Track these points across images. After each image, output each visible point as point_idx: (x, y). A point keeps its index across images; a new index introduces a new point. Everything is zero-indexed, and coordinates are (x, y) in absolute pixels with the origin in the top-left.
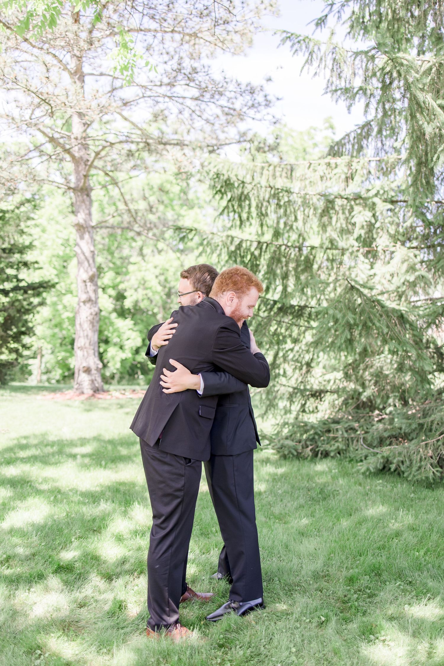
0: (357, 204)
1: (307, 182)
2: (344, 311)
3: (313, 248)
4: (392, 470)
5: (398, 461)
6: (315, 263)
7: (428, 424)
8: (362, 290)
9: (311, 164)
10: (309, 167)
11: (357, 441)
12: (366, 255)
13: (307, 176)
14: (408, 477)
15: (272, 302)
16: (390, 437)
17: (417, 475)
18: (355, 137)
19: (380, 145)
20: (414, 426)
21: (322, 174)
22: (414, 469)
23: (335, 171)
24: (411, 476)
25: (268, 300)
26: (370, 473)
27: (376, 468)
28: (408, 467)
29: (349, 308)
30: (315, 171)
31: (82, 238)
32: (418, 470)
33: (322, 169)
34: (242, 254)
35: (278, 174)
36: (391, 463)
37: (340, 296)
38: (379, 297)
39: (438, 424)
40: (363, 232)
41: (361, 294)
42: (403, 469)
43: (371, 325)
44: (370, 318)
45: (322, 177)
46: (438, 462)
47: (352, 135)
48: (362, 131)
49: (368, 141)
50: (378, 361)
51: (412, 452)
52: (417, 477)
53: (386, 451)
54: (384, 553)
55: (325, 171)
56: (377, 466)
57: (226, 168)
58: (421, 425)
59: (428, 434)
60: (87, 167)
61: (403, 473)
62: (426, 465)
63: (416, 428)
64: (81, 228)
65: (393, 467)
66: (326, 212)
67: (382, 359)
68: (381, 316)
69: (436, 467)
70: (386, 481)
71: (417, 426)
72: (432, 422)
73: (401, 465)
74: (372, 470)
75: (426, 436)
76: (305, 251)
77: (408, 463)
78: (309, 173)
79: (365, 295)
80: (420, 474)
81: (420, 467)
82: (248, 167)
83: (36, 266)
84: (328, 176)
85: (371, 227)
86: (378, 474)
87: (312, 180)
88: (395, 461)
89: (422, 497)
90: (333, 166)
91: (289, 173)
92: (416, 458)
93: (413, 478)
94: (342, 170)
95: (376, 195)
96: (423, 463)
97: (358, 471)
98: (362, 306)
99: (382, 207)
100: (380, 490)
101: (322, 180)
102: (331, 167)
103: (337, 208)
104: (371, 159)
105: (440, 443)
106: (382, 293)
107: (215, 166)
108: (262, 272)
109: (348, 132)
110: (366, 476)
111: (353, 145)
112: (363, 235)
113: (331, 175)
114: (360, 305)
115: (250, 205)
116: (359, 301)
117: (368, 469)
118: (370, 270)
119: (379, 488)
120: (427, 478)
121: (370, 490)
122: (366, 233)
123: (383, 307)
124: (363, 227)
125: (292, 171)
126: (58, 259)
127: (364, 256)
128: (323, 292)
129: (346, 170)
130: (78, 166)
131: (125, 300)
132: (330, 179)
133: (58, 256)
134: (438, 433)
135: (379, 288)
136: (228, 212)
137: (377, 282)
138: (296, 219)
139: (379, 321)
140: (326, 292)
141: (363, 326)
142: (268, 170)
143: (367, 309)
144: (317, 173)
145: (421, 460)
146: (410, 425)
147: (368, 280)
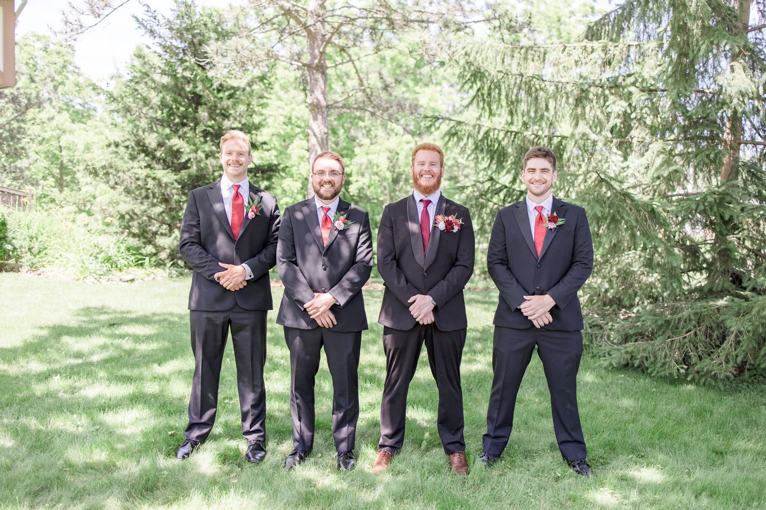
0: (612, 94)
1: (561, 67)
2: (592, 204)
3: (564, 138)
4: (636, 365)
5: (642, 357)
6: (565, 153)
7: (675, 321)
8: (612, 183)
9: (566, 47)
10: (564, 50)
11: (602, 337)
12: (620, 146)
13: (560, 61)
14: (651, 373)
15: (518, 193)
16: (635, 334)
17: (661, 371)
18: (615, 18)
19: (642, 26)
20: (659, 323)
21: (577, 59)
22: (659, 365)
23: (591, 56)
24: (655, 372)
25: (514, 190)
26: (613, 368)
27: (619, 363)
28: (652, 363)
29: (597, 201)
30: (569, 55)
31: (315, 119)
32: (662, 366)
33: (577, 54)
34: (490, 143)
35: (530, 57)
36: (636, 359)
37: (590, 188)
38: (631, 191)
39: (685, 322)
40: (618, 121)
41: (610, 187)
42: (646, 365)
43: (619, 218)
44: (619, 212)
45: (576, 62)
46: (684, 359)
47: (612, 16)
48: (623, 12)
49: (629, 22)
50: (626, 257)
51: (657, 348)
52: (660, 374)
53: (630, 346)
54: (620, 433)
55: (580, 56)
56: (620, 362)
57: (475, 50)
58: (668, 322)
59: (675, 331)
60: (324, 43)
61: (647, 369)
62: (671, 361)
63: (662, 325)
64: (315, 108)
65: (637, 363)
66: (579, 101)
67: (631, 255)
68: (631, 209)
69: (681, 364)
70: (629, 376)
71: (663, 322)
72: (680, 319)
73: (645, 360)
74: (615, 366)
75: (673, 333)
76: (555, 141)
77: (652, 359)
78: (564, 57)
79: (614, 189)
80: (664, 370)
81: (664, 364)
82: (498, 49)
83: (265, 146)
84: (584, 61)
85: (626, 117)
86: (621, 369)
87: (566, 64)
88: (639, 357)
89: (664, 391)
90: (589, 50)
91: (542, 56)
92: (661, 354)
93: (656, 375)
94: (598, 56)
95: (634, 84)
96: (667, 360)
97: (600, 366)
98: (611, 199)
99: (638, 97)
100: (621, 384)
101: (576, 65)
102: (586, 51)
103: (591, 96)
104: (631, 43)
105: (686, 340)
106: (634, 187)
107: (464, 48)
108: (509, 162)
109: (608, 11)
110: (609, 371)
111: (613, 26)
112: (618, 125)
113: (587, 60)
114: (608, 198)
115: (500, 94)
116: (609, 194)
117: (611, 364)
118: (623, 162)
119: (620, 382)
120: (671, 374)
121: (611, 383)
122: (621, 123)
123: (633, 200)
124: (619, 116)
125: (545, 54)
126: (278, 139)
127: (617, 148)
128: (572, 184)
129: (603, 55)
130: (314, 42)
131: (350, 186)
132: (586, 63)
133: (279, 135)
134: (685, 331)
135: (632, 181)
136: (478, 102)
137: (629, 175)
138: (547, 109)
139: (628, 214)
140: (576, 184)
141: (611, 219)
142: (519, 53)
143: (617, 202)
144: (572, 57)
145: (666, 356)
146: (656, 321)
147: (620, 173)
